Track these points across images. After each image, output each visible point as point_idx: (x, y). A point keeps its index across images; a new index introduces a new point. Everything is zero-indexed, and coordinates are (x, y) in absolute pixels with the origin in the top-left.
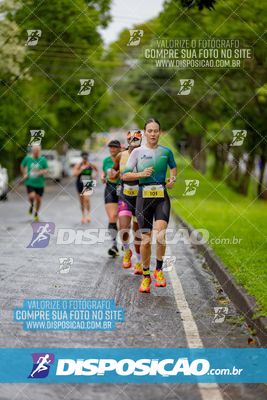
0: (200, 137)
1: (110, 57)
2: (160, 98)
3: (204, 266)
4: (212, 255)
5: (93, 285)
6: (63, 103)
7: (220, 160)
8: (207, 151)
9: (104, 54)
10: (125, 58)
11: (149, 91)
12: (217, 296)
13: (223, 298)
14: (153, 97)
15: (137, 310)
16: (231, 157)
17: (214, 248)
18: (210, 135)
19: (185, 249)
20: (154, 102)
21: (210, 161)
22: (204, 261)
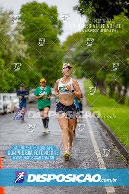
0: (103, 80)
1: (63, 48)
2: (85, 64)
3: (106, 135)
4: (110, 130)
5: (59, 145)
6: (44, 68)
7: (112, 90)
8: (107, 86)
9: (61, 47)
10: (70, 48)
11: (81, 61)
12: (112, 147)
13: (115, 148)
14: (82, 64)
15: (78, 155)
16: (116, 88)
17: (110, 127)
18: (107, 79)
19: (98, 128)
20: (83, 66)
21: (108, 90)
22: (106, 133)
